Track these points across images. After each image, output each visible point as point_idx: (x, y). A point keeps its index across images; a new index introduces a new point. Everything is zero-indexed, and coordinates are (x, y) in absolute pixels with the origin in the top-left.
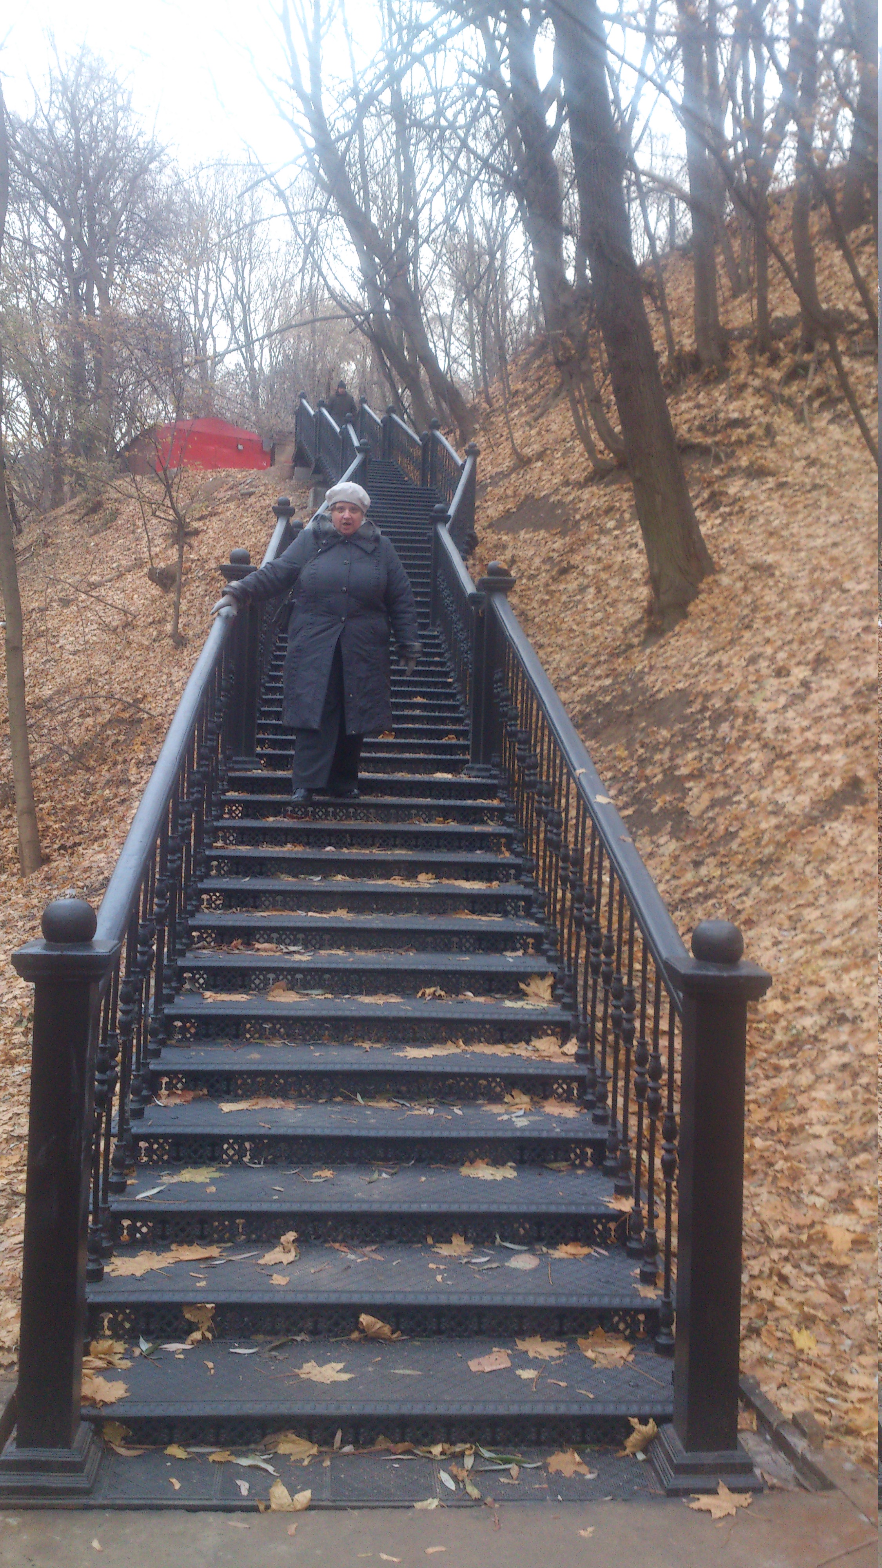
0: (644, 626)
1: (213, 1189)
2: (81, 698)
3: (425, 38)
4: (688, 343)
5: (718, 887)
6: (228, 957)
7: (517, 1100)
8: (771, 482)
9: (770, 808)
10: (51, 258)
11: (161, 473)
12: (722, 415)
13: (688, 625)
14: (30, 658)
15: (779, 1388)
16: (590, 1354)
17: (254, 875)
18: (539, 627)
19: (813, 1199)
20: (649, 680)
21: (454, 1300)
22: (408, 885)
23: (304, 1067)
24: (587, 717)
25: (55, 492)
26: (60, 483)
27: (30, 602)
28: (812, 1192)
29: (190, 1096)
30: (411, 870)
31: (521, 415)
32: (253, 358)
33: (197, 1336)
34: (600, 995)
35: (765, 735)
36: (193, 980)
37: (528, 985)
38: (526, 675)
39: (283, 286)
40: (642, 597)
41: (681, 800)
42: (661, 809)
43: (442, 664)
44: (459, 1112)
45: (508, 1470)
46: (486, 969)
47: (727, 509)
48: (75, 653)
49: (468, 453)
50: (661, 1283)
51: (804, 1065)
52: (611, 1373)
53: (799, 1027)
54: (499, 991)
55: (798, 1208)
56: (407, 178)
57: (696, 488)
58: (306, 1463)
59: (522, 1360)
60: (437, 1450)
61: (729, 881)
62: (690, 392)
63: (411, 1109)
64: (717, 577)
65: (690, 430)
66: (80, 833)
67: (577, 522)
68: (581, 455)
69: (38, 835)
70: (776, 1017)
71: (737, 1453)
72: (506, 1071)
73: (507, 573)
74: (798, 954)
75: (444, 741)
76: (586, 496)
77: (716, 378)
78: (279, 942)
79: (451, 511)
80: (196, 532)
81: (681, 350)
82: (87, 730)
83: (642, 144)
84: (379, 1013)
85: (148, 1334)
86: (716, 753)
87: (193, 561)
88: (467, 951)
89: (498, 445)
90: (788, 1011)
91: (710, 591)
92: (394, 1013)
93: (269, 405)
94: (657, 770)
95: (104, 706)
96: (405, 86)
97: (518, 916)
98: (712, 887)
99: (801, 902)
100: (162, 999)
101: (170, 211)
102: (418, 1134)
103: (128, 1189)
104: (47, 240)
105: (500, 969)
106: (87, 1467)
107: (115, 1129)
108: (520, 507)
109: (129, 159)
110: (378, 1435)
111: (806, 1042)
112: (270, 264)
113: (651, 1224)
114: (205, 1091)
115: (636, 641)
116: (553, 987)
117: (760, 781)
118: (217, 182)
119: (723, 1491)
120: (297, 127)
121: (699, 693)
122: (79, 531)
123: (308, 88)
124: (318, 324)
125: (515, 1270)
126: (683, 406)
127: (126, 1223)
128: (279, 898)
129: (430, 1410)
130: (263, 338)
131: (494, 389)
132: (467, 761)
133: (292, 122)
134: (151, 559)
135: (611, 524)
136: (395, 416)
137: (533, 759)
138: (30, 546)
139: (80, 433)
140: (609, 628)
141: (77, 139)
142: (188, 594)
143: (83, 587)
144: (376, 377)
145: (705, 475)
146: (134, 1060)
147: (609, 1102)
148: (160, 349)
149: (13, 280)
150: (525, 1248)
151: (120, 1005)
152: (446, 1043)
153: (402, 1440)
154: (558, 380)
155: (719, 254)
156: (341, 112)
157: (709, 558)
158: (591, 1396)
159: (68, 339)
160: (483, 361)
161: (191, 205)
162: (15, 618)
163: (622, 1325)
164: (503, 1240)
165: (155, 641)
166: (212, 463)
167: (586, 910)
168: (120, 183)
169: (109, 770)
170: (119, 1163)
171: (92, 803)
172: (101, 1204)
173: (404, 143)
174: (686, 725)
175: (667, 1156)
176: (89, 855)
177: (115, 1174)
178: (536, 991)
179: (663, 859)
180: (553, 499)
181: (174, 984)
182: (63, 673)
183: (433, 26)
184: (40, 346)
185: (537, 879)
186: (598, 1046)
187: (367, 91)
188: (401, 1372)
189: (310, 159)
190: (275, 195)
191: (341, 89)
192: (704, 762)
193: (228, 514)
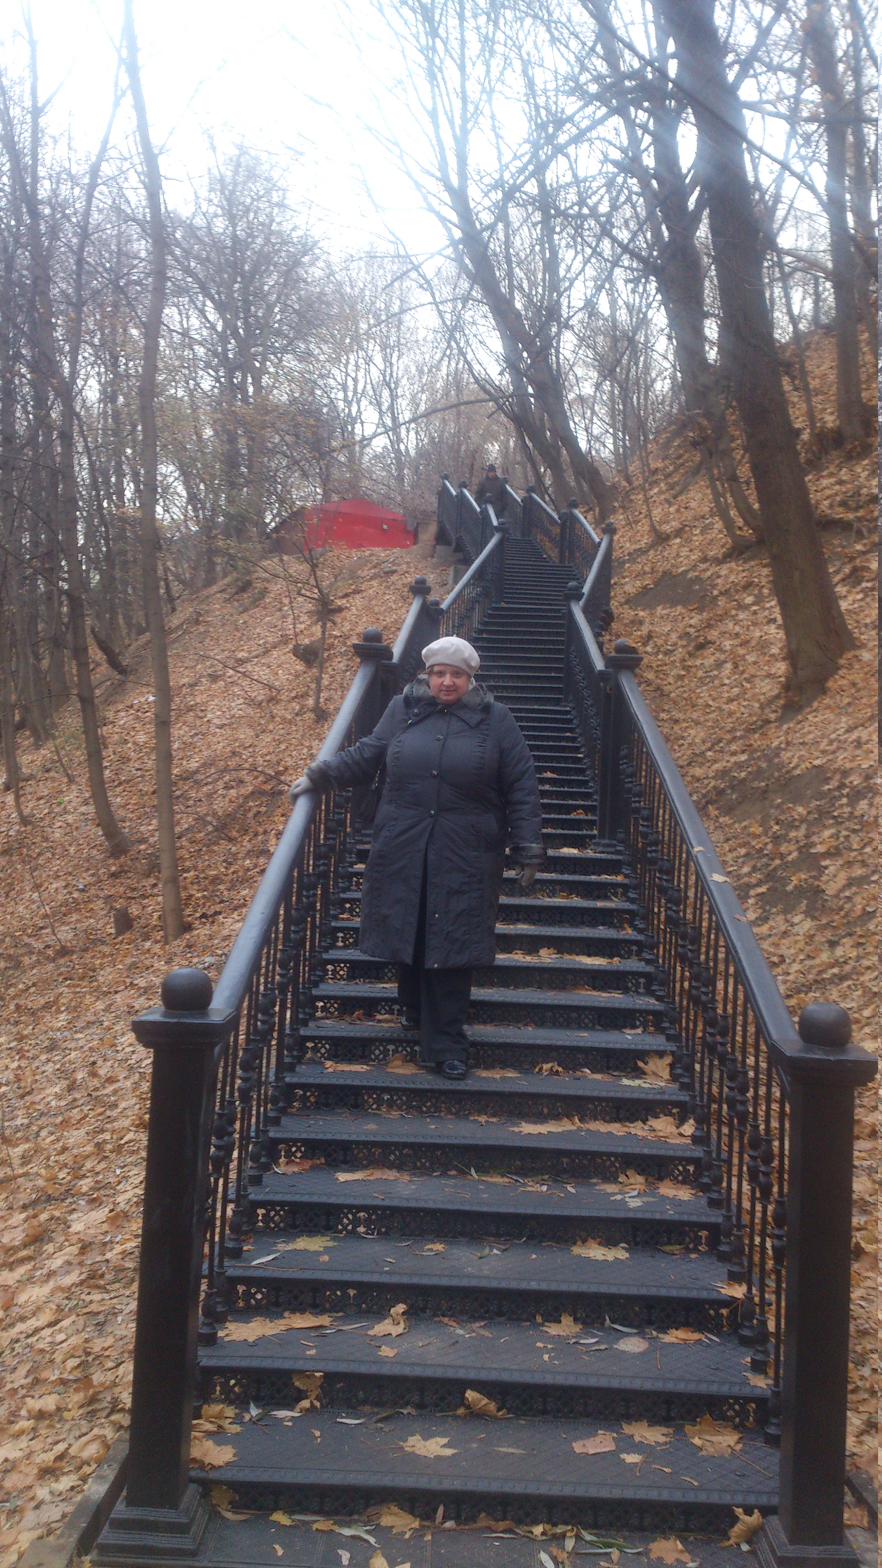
0: (782, 702)
1: (326, 1258)
2: (226, 770)
3: (569, 131)
4: (830, 420)
5: (854, 968)
6: (350, 1028)
7: (632, 1180)
10: (209, 350)
11: (306, 553)
12: (864, 491)
13: (827, 701)
14: (179, 732)
16: (697, 1441)
18: (675, 702)
20: (785, 756)
21: (560, 1380)
22: (529, 960)
23: (419, 1139)
24: (721, 792)
25: (208, 572)
26: (212, 565)
27: (180, 677)
29: (307, 1165)
30: (532, 944)
31: (661, 492)
32: (399, 440)
33: (306, 1404)
34: (716, 1075)
36: (315, 1049)
37: (646, 1063)
38: (649, 754)
39: (430, 371)
40: (780, 673)
41: (816, 878)
42: (796, 887)
43: (573, 740)
44: (573, 1190)
45: (609, 1554)
46: (604, 1045)
47: (869, 585)
48: (221, 727)
49: (604, 531)
50: (771, 1373)
52: (717, 1462)
54: (617, 1069)
56: (551, 265)
57: (838, 563)
58: (407, 1536)
59: (628, 1444)
60: (538, 1530)
61: (866, 963)
62: (832, 469)
63: (524, 1185)
64: (857, 653)
65: (831, 506)
66: (222, 902)
67: (715, 598)
68: (720, 532)
69: (180, 904)
71: (843, 1548)
72: (620, 1150)
73: (634, 650)
75: (572, 816)
76: (723, 573)
77: (859, 454)
79: (586, 589)
80: (340, 610)
81: (822, 428)
82: (231, 801)
83: (787, 224)
84: (495, 1088)
85: (259, 1400)
86: (854, 831)
87: (336, 637)
88: (586, 1028)
89: (637, 522)
91: (850, 667)
92: (510, 1088)
93: (414, 486)
94: (792, 848)
95: (248, 779)
96: (550, 177)
97: (638, 993)
98: (847, 968)
100: (281, 1067)
101: (322, 302)
102: (530, 1211)
103: (244, 1255)
104: (205, 332)
105: (618, 1046)
106: (194, 1529)
107: (232, 1194)
108: (657, 584)
109: (283, 254)
110: (479, 1512)
112: (418, 351)
113: (763, 1313)
114: (323, 1160)
115: (773, 716)
116: (672, 1066)
118: (367, 272)
120: (443, 220)
121: (837, 770)
122: (229, 609)
123: (455, 181)
124: (462, 407)
125: (624, 1352)
126: (825, 482)
127: (241, 1289)
129: (532, 1489)
130: (410, 422)
131: (634, 467)
132: (594, 837)
133: (438, 214)
134: (296, 635)
135: (749, 600)
136: (535, 496)
137: (655, 836)
138: (182, 624)
139: (233, 516)
140: (745, 703)
141: (234, 237)
142: (330, 670)
143: (231, 663)
144: (518, 458)
145: (846, 550)
146: (253, 1128)
147: (724, 1184)
148: (309, 435)
149: (172, 371)
150: (635, 1331)
151: (239, 1072)
152: (561, 1119)
153: (504, 1519)
154: (698, 458)
155: (863, 332)
156: (487, 203)
157: (850, 634)
158: (696, 1484)
159: (223, 426)
160: (624, 440)
161: (342, 295)
162: (165, 693)
163: (730, 1413)
164: (612, 1322)
165: (297, 715)
166: (356, 543)
167: (703, 989)
168: (275, 276)
169: (249, 841)
170: (235, 1229)
171: (234, 873)
172: (216, 1269)
173: (548, 231)
174: (823, 801)
175: (776, 1242)
176: (229, 923)
177: (230, 1239)
178: (655, 1070)
179: (798, 938)
180: (691, 575)
181: (295, 1053)
182: (209, 746)
183: (577, 118)
184: (197, 434)
185: (658, 956)
186: (714, 1127)
187: (511, 182)
188: (504, 1450)
189: (456, 249)
190: (421, 286)
191: (487, 180)
192: (842, 839)
193: (371, 591)
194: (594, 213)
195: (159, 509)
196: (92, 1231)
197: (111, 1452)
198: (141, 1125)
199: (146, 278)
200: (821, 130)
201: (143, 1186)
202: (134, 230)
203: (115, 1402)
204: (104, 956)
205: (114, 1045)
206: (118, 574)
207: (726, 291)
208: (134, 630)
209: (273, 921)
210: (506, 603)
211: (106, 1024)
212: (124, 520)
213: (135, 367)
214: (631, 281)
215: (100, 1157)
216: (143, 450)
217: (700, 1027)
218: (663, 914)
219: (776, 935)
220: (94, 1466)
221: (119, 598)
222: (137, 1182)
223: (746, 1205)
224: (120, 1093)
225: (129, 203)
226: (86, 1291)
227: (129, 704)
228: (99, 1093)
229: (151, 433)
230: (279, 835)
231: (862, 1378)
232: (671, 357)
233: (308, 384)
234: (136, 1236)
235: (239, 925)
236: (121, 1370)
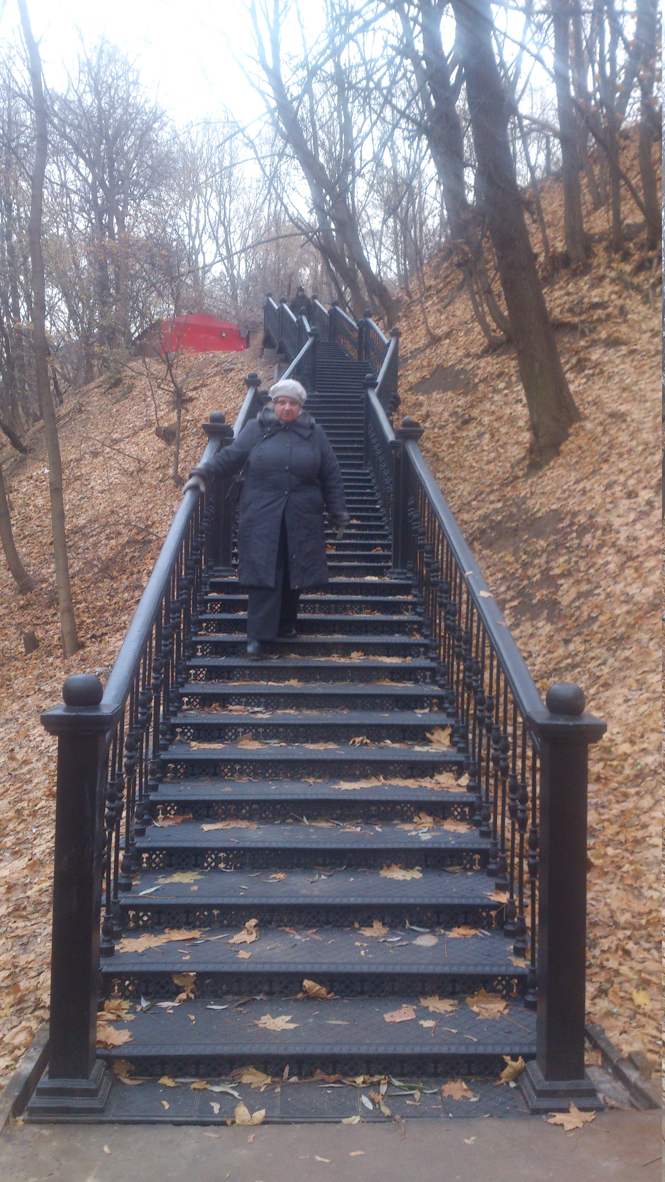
0: (527, 462)
1: (196, 888)
2: (107, 524)
3: (357, 22)
4: (560, 246)
5: (582, 659)
6: (209, 716)
7: (423, 821)
8: (624, 349)
9: (622, 598)
10: (82, 197)
11: (164, 356)
12: (586, 300)
13: (560, 461)
14: (69, 496)
15: (621, 1034)
16: (475, 1009)
17: (229, 655)
18: (448, 465)
19: (651, 893)
20: (530, 503)
21: (373, 969)
22: (343, 661)
23: (264, 797)
24: (483, 532)
25: (87, 372)
26: (90, 366)
27: (68, 454)
28: (650, 888)
29: (179, 819)
30: (346, 649)
31: (434, 304)
32: (232, 267)
33: (183, 996)
34: (484, 741)
35: (618, 543)
36: (183, 733)
37: (432, 734)
38: (430, 504)
39: (255, 212)
40: (526, 440)
41: (555, 593)
42: (539, 601)
43: (372, 495)
44: (379, 830)
45: (412, 1095)
46: (400, 722)
47: (591, 372)
48: (102, 492)
49: (392, 335)
50: (529, 956)
51: (646, 792)
52: (491, 1023)
53: (642, 763)
54: (411, 739)
55: (640, 900)
56: (346, 128)
57: (567, 356)
58: (262, 1090)
59: (425, 1013)
60: (360, 1080)
61: (591, 654)
62: (562, 283)
63: (344, 827)
64: (583, 423)
65: (562, 312)
66: (107, 625)
67: (476, 385)
68: (479, 333)
69: (75, 629)
70: (625, 756)
71: (585, 1082)
72: (414, 798)
73: (417, 425)
74: (643, 708)
75: (373, 552)
76: (482, 365)
77: (581, 272)
78: (247, 704)
79: (379, 379)
80: (191, 400)
81: (554, 252)
82: (111, 549)
83: (526, 94)
84: (320, 757)
85: (147, 995)
86: (582, 558)
87: (188, 421)
88: (387, 710)
89: (416, 328)
90: (634, 752)
91: (577, 434)
92: (331, 757)
93: (245, 302)
94: (537, 571)
95: (124, 531)
96: (344, 59)
97: (426, 683)
98: (578, 659)
99: (646, 669)
100: (157, 747)
101: (169, 159)
102: (348, 846)
103: (133, 888)
104: (79, 184)
105: (411, 723)
106: (101, 1093)
107: (122, 843)
108: (432, 375)
109: (138, 121)
110: (316, 1069)
111: (648, 775)
112: (245, 197)
113: (522, 912)
114: (191, 816)
115: (520, 473)
116: (451, 736)
117: (615, 579)
118: (204, 135)
119: (574, 1110)
120: (262, 93)
121: (569, 512)
122: (105, 400)
123: (270, 64)
124: (281, 240)
125: (419, 946)
126: (557, 294)
127: (131, 913)
128: (247, 672)
129: (354, 1050)
130: (241, 252)
131: (413, 285)
132: (390, 567)
133: (258, 89)
134: (158, 420)
135: (502, 385)
136: (338, 308)
137: (436, 565)
138: (69, 413)
139: (105, 327)
140: (500, 464)
141: (100, 107)
142: (185, 446)
143: (108, 442)
144: (325, 279)
145: (574, 346)
146: (137, 794)
147: (491, 821)
148: (162, 263)
149: (54, 215)
150: (428, 930)
151: (125, 752)
152: (370, 778)
153: (334, 1073)
154: (461, 277)
155: (584, 178)
156: (295, 79)
157: (576, 409)
158: (475, 1040)
159: (95, 258)
160: (405, 264)
161: (185, 154)
162: (57, 466)
163: (500, 987)
164: (411, 924)
165: (161, 481)
166: (202, 347)
167: (474, 678)
168: (132, 139)
169: (127, 579)
170: (126, 869)
171: (115, 603)
172: (112, 899)
173: (343, 101)
174: (559, 536)
175: (531, 861)
176: (113, 641)
177: (123, 877)
178: (439, 739)
179: (541, 638)
180: (458, 367)
181: (168, 737)
182: (93, 507)
183: (363, 13)
184: (75, 263)
185: (440, 654)
186: (483, 779)
187: (314, 62)
188: (334, 1022)
189: (272, 116)
190: (247, 145)
191: (295, 62)
192: (572, 564)
193: (215, 385)
194: (378, 86)
195: (47, 324)
196: (16, 876)
197: (36, 1039)
198: (50, 795)
199: (32, 141)
200: (550, 20)
201: (54, 840)
202: (21, 103)
203: (38, 1001)
204: (17, 669)
205: (28, 736)
206: (17, 374)
207: (479, 146)
208: (31, 419)
209: (148, 637)
210: (319, 392)
211: (20, 720)
212: (19, 331)
213: (25, 212)
214: (409, 139)
215: (20, 820)
216: (33, 277)
217: (472, 706)
218: (443, 624)
219: (525, 636)
220: (23, 1050)
221: (19, 394)
222: (49, 837)
223: (508, 835)
224: (33, 772)
225: (16, 83)
226: (13, 920)
227: (29, 475)
228: (17, 773)
229: (39, 263)
230: (149, 574)
231: (594, 957)
232: (439, 199)
233: (161, 224)
234: (50, 878)
235: (121, 642)
236: (41, 978)
